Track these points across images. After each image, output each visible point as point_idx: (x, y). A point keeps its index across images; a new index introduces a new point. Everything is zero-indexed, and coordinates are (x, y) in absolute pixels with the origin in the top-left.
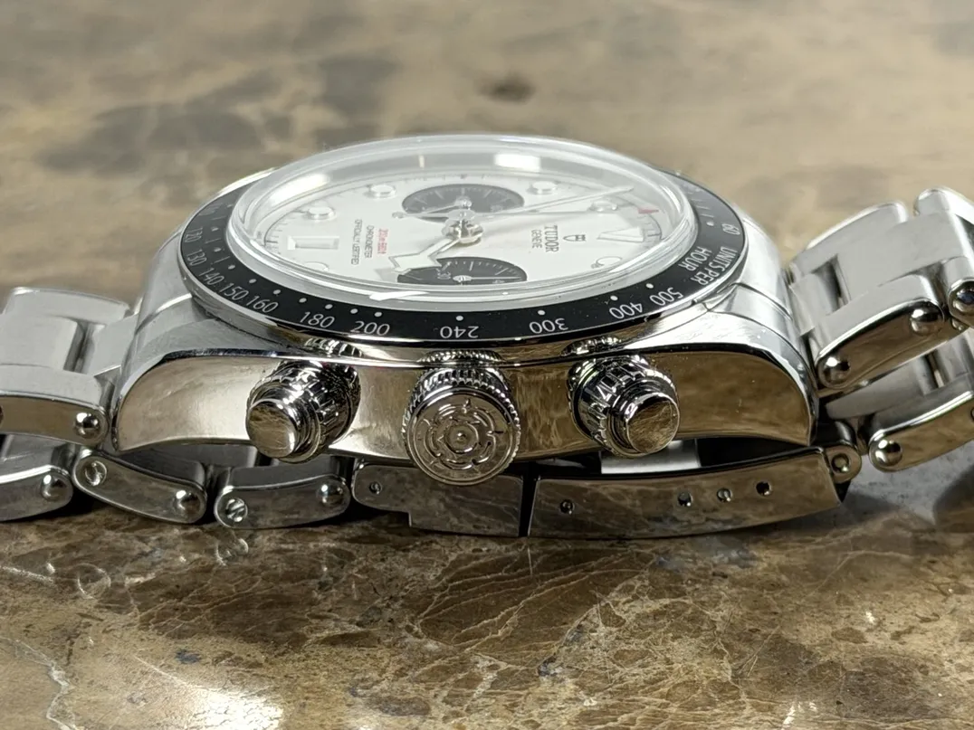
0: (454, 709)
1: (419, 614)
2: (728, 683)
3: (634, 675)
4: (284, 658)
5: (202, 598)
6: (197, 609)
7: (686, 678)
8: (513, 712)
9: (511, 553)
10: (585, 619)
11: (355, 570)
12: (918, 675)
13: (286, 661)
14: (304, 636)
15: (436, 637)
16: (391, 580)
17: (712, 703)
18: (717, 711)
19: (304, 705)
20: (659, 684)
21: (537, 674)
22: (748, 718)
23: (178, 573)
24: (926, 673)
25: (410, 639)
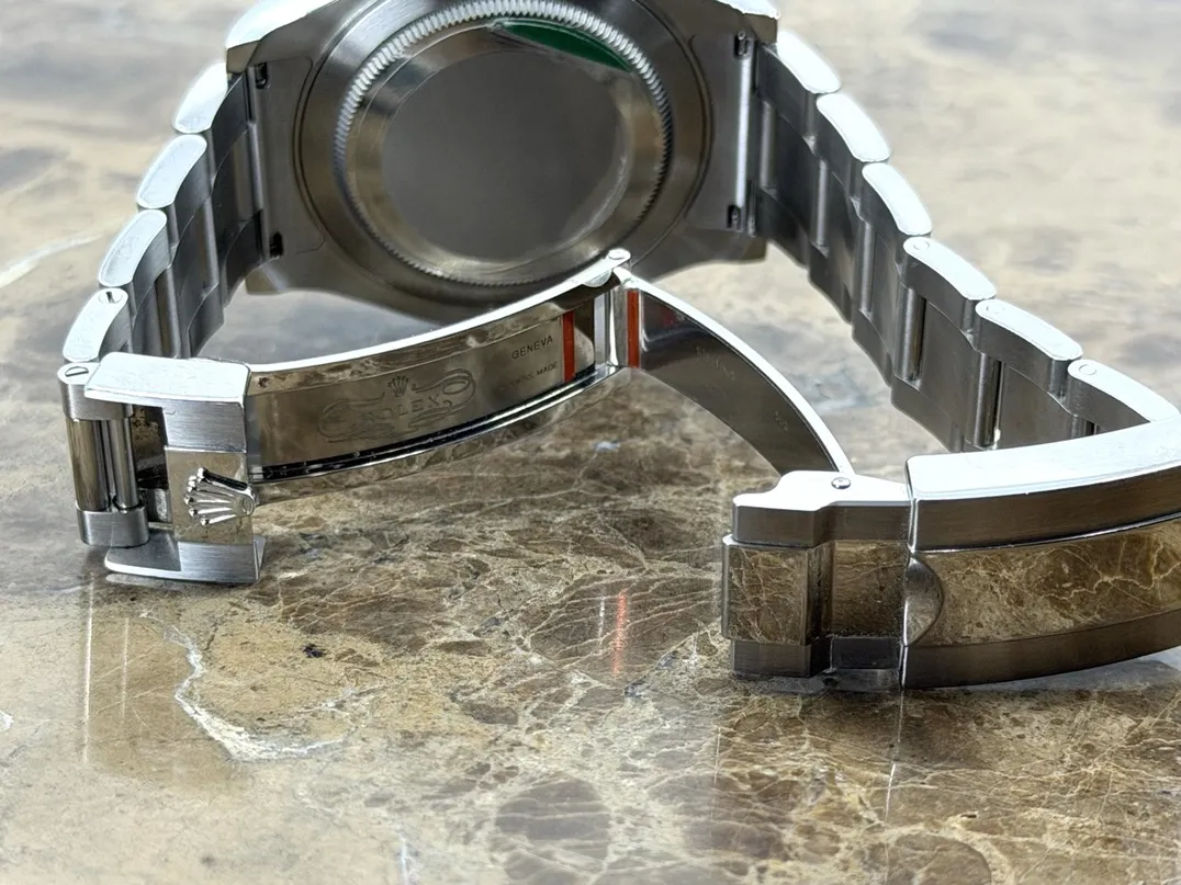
0: (540, 721)
1: (532, 628)
2: (795, 718)
3: (712, 703)
4: (400, 660)
5: (342, 597)
6: (336, 607)
7: (758, 710)
8: (591, 728)
9: (632, 577)
10: (682, 645)
11: (487, 581)
12: (973, 726)
13: (401, 663)
14: (424, 639)
15: (541, 652)
16: (516, 593)
17: (775, 737)
18: (778, 744)
19: (405, 706)
20: (734, 713)
21: (623, 694)
22: (804, 754)
23: (328, 571)
24: (982, 724)
25: (519, 652)
